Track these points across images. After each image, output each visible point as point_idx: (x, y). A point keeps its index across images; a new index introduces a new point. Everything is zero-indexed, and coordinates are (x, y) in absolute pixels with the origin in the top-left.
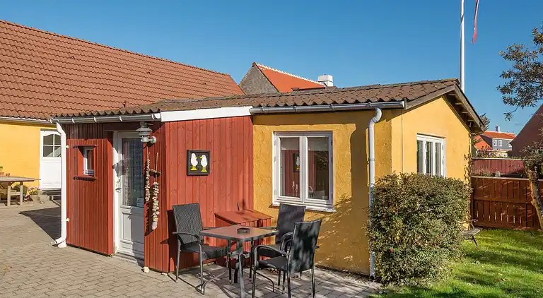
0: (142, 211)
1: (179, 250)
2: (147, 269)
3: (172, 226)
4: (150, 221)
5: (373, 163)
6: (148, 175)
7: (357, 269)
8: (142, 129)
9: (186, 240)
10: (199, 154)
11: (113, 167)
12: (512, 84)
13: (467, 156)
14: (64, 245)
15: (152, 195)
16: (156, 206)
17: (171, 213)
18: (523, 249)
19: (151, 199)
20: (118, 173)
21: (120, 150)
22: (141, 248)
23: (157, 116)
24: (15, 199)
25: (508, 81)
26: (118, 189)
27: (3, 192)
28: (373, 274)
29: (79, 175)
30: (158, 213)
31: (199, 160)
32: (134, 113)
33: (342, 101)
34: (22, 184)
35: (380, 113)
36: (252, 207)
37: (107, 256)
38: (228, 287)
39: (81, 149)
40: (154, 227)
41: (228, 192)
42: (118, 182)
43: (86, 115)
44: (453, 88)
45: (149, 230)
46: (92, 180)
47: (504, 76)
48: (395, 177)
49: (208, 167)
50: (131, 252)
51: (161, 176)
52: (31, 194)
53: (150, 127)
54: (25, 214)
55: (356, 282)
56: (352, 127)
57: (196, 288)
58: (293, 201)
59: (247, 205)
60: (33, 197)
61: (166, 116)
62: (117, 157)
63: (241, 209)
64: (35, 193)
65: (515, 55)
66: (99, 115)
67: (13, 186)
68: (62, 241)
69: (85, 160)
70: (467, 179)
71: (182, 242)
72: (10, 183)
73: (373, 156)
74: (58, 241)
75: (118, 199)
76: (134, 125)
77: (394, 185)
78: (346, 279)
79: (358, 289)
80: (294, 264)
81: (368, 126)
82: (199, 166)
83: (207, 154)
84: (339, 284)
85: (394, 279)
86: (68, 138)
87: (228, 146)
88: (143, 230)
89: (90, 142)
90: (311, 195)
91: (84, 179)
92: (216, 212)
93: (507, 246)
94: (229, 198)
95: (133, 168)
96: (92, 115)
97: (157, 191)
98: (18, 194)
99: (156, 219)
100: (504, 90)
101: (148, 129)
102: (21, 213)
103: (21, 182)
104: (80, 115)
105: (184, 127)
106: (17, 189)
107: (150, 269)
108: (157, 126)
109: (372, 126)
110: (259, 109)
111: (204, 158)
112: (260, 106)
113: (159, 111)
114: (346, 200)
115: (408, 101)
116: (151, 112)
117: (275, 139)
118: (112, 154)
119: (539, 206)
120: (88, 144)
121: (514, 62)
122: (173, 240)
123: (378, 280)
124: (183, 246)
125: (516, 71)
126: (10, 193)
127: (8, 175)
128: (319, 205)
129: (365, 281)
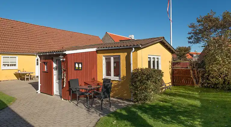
0: (61, 81)
1: (71, 93)
2: (62, 99)
3: (70, 86)
4: (63, 85)
5: (132, 65)
6: (63, 70)
7: (127, 98)
8: (60, 56)
9: (74, 90)
10: (78, 64)
11: (53, 68)
12: (192, 36)
13: (170, 62)
14: (39, 92)
15: (64, 77)
16: (65, 80)
17: (69, 82)
18: (186, 92)
19: (63, 78)
20: (55, 70)
21: (55, 63)
22: (61, 93)
23: (65, 52)
24: (27, 79)
25: (190, 35)
26: (55, 75)
27: (24, 77)
28: (132, 100)
29: (44, 71)
30: (66, 82)
31: (79, 65)
32: (59, 52)
33: (123, 46)
34: (29, 74)
35: (134, 49)
36: (97, 80)
37: (52, 95)
38: (86, 104)
39: (44, 63)
40: (64, 86)
41: (89, 75)
42: (55, 73)
43: (45, 53)
44: (162, 40)
45: (63, 87)
46: (47, 72)
47: (189, 34)
48: (138, 69)
49: (81, 68)
50: (59, 94)
51: (66, 70)
52: (33, 77)
53: (63, 56)
54: (30, 83)
55: (126, 102)
56: (126, 54)
57: (76, 105)
58: (109, 77)
59: (95, 79)
60: (34, 78)
61: (67, 52)
62: (55, 65)
63: (93, 80)
64: (34, 77)
65: (192, 26)
66: (49, 52)
67: (27, 75)
68: (39, 91)
69: (46, 66)
70: (170, 69)
71: (72, 90)
72: (26, 74)
73: (132, 63)
74: (38, 91)
75: (55, 78)
76: (58, 55)
77: (138, 72)
78: (124, 102)
79: (126, 104)
80: (103, 96)
81: (130, 54)
82: (79, 67)
83: (81, 63)
84: (121, 103)
85: (137, 101)
86: (40, 59)
87: (88, 60)
88: (61, 87)
89: (47, 61)
90: (114, 76)
91: (45, 72)
92: (84, 81)
93: (182, 91)
94: (89, 77)
95: (59, 68)
96: (47, 53)
97: (65, 75)
98: (28, 77)
99: (65, 84)
100: (189, 38)
101: (62, 56)
102: (29, 83)
103: (29, 73)
104: (44, 53)
105: (74, 55)
106: (28, 76)
107: (64, 99)
108: (65, 55)
109: (132, 53)
110: (98, 49)
111: (80, 65)
112: (99, 48)
113: (65, 51)
114: (124, 77)
115: (142, 45)
116: (63, 51)
117: (104, 58)
118: (53, 64)
119: (193, 77)
120: (46, 61)
121: (192, 29)
122: (70, 90)
123: (133, 102)
124: (73, 92)
125: (193, 32)
126: (26, 77)
127: (25, 71)
128: (117, 78)
129: (129, 102)
